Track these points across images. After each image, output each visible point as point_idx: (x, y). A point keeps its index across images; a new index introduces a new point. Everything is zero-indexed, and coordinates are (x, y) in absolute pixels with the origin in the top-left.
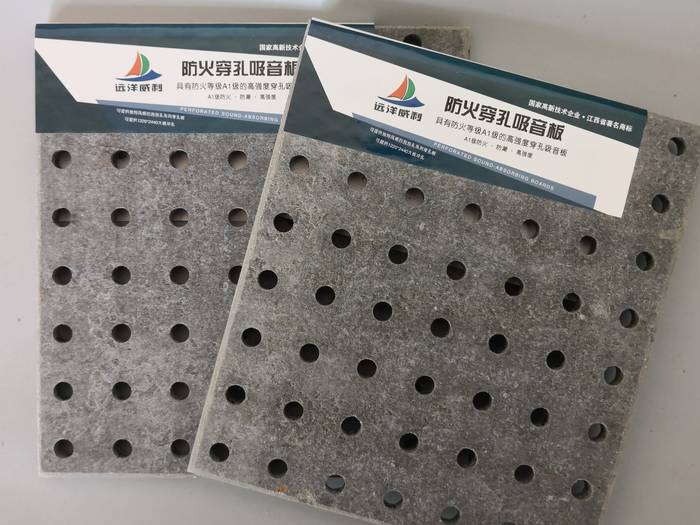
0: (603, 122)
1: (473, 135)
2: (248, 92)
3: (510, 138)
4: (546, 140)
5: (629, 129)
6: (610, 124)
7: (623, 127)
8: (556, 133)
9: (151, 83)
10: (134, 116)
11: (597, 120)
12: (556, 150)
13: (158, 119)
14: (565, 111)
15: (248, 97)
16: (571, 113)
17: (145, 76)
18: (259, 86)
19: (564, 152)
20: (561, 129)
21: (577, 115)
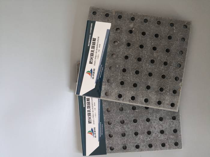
0: (91, 30)
1: (97, 57)
2: (94, 108)
3: (97, 49)
4: (96, 42)
5: (92, 24)
6: (91, 28)
7: (92, 25)
8: (94, 40)
9: (94, 130)
10: (101, 133)
11: (91, 31)
12: (98, 39)
13: (101, 128)
14: (90, 38)
15: (95, 108)
16: (90, 37)
17: (92, 132)
18: (92, 106)
19: (98, 37)
20: (93, 39)
21: (90, 35)
